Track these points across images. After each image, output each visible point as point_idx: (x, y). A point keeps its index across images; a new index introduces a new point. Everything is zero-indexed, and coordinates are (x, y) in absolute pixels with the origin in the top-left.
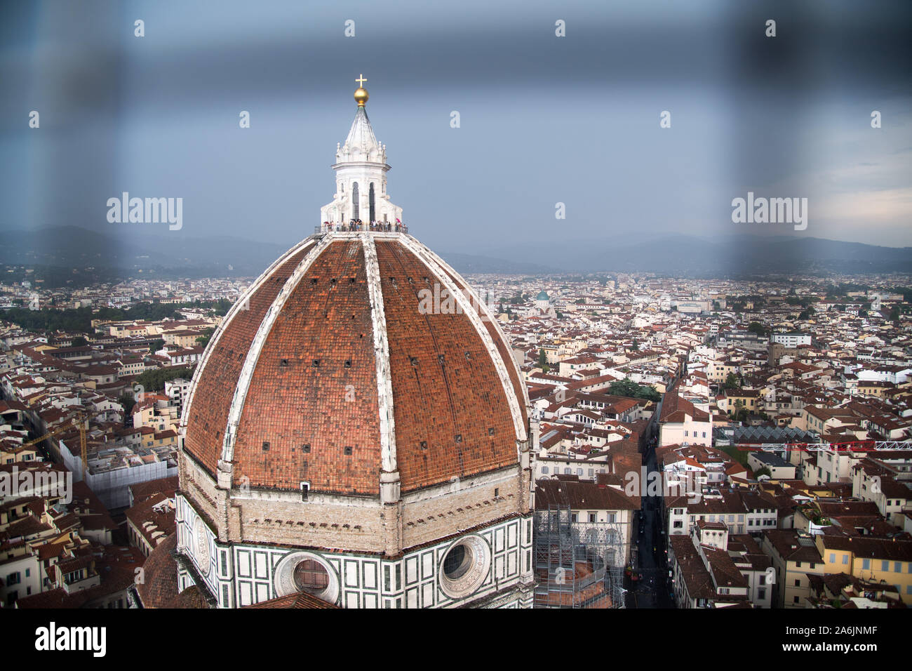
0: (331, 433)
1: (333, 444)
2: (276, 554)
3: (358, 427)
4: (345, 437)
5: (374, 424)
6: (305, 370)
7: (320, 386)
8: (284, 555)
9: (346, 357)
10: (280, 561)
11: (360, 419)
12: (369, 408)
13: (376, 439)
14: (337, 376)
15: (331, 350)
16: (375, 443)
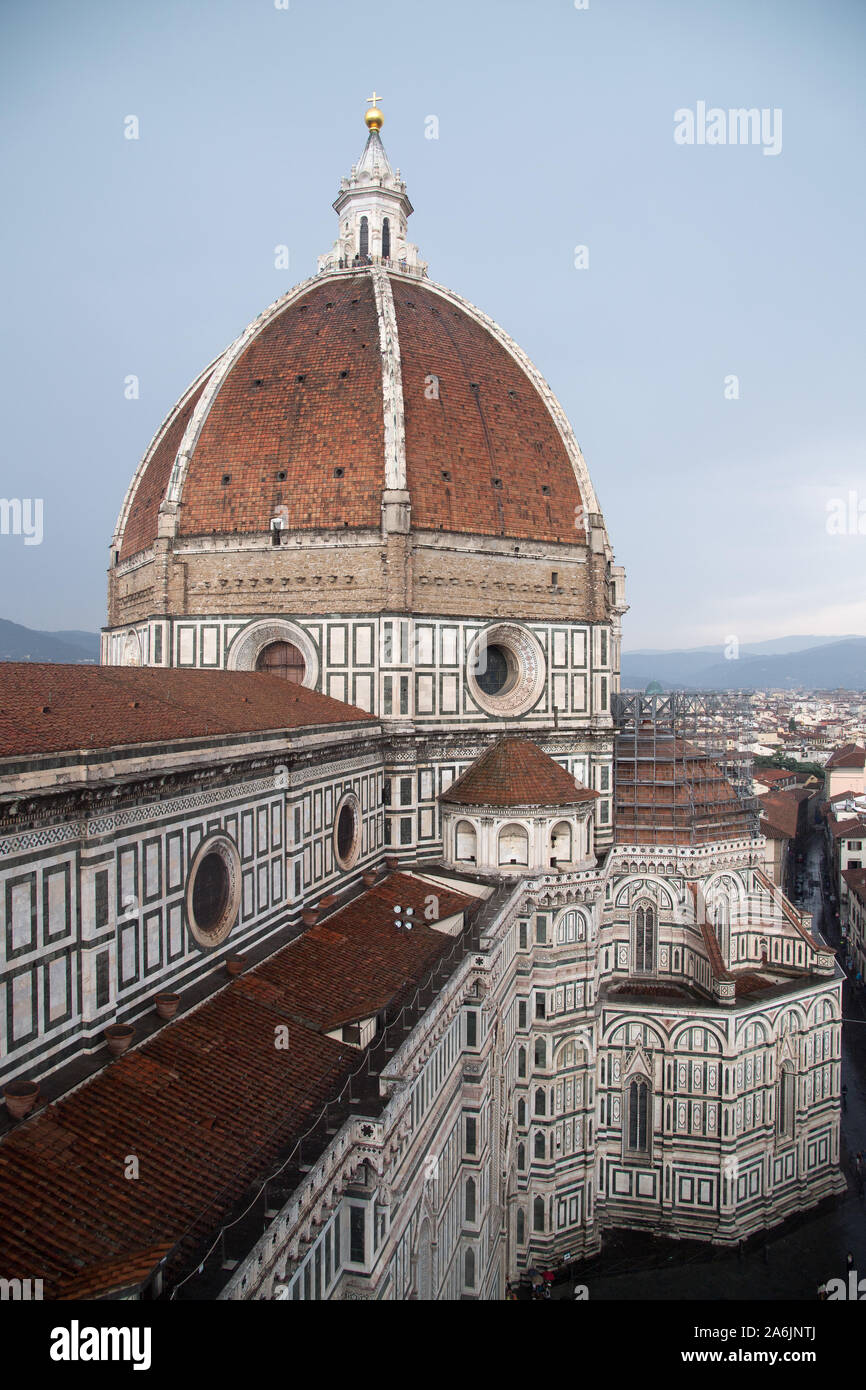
0: (316, 453)
1: (318, 467)
2: (231, 626)
3: (354, 442)
4: (336, 457)
5: (376, 436)
6: (285, 388)
7: (304, 402)
8: (243, 627)
9: (342, 368)
10: (237, 635)
11: (358, 432)
12: (370, 419)
13: (378, 454)
14: (328, 388)
15: (321, 364)
16: (377, 461)
